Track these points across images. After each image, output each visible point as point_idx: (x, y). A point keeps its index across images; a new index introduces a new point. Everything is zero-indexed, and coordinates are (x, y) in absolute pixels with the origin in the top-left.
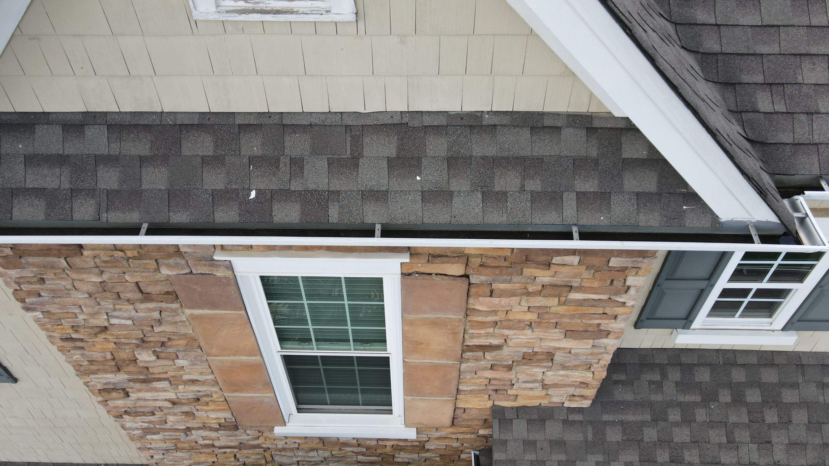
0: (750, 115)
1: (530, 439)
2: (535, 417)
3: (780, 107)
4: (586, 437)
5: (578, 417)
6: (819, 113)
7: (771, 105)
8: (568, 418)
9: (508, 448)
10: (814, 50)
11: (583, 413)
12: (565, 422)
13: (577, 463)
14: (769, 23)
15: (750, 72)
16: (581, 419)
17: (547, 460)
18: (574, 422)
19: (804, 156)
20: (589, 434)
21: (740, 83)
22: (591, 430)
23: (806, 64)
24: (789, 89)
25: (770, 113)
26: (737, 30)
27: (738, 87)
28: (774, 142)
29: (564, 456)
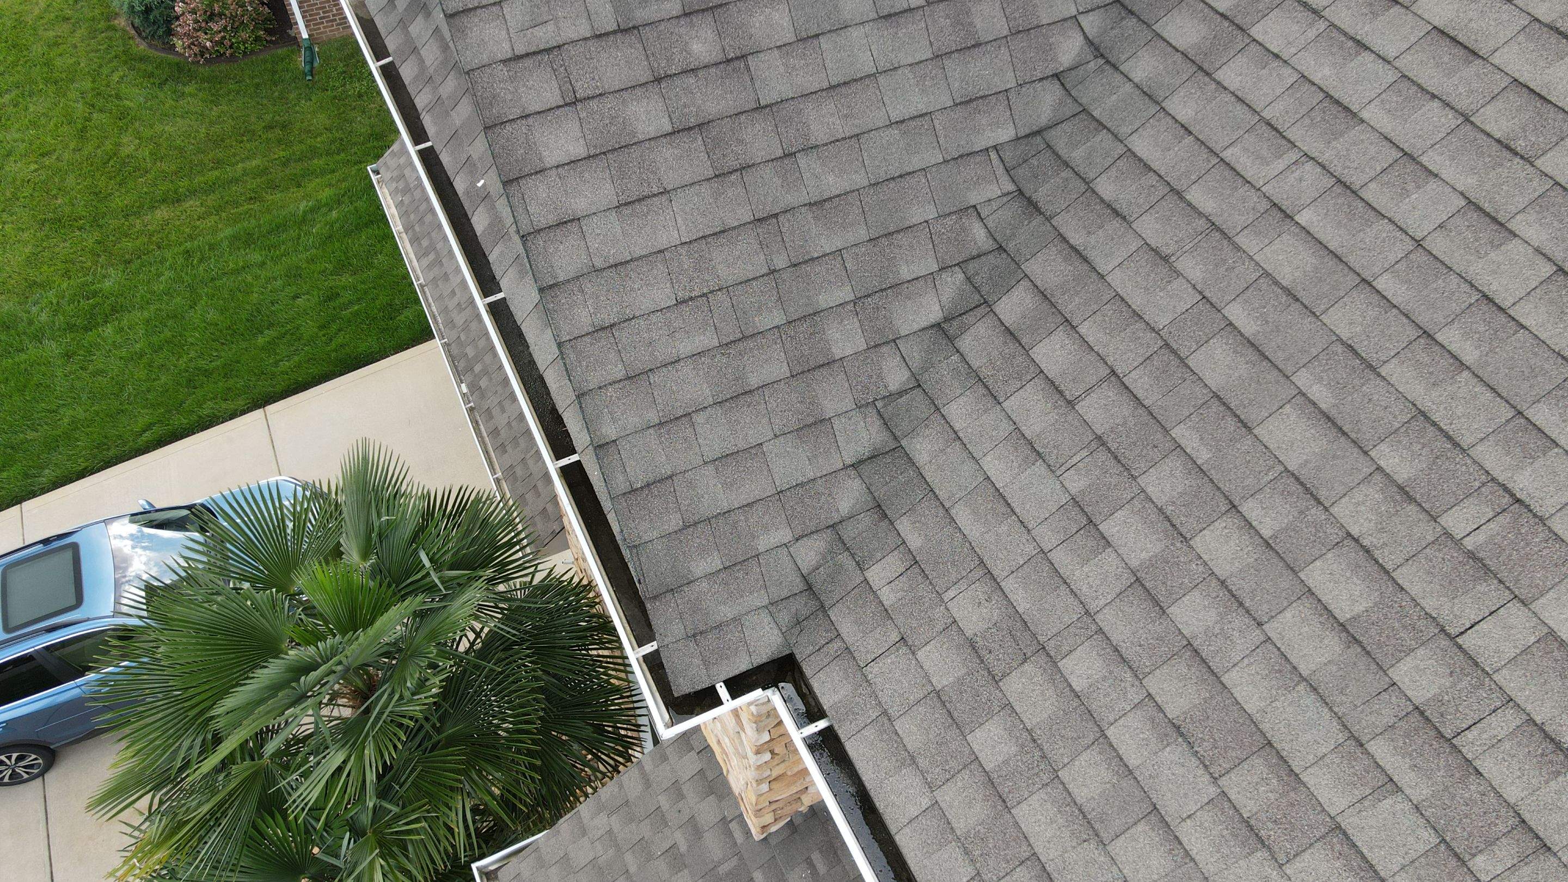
0: (850, 564)
1: (683, 787)
2: (710, 775)
3: (888, 596)
4: (720, 863)
5: (739, 836)
6: (913, 653)
7: (884, 582)
8: (731, 821)
9: (661, 767)
10: (1009, 585)
11: (747, 838)
12: (724, 821)
13: (686, 871)
14: (1008, 496)
15: (917, 525)
16: (739, 841)
17: (670, 827)
18: (729, 834)
19: (841, 673)
20: (726, 864)
21: (892, 524)
22: (733, 865)
23: (980, 590)
24: (923, 589)
25: (871, 588)
26: (969, 466)
27: (884, 524)
28: (833, 618)
29: (685, 847)
